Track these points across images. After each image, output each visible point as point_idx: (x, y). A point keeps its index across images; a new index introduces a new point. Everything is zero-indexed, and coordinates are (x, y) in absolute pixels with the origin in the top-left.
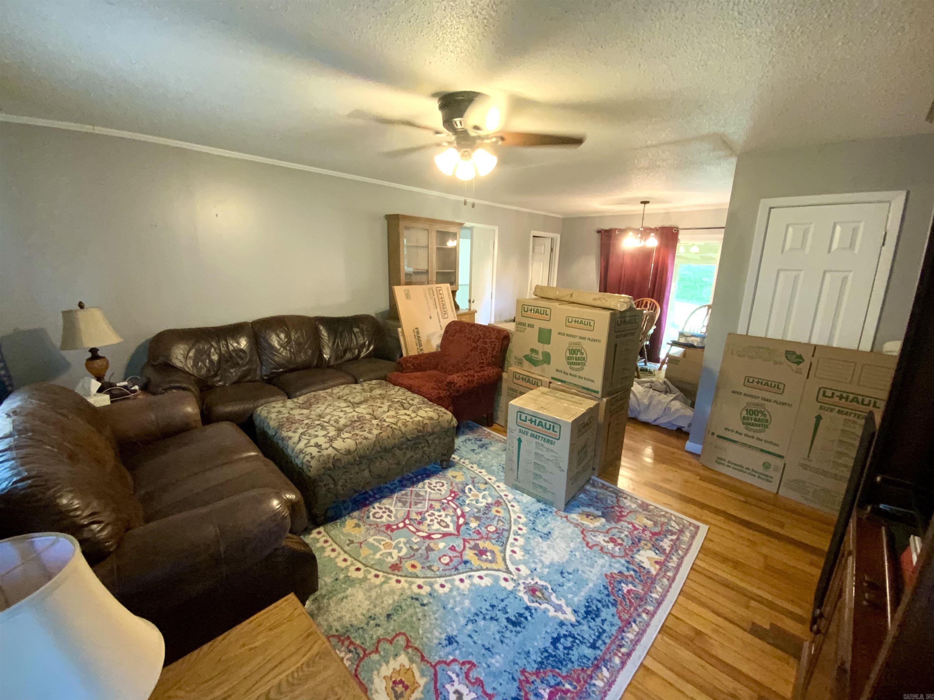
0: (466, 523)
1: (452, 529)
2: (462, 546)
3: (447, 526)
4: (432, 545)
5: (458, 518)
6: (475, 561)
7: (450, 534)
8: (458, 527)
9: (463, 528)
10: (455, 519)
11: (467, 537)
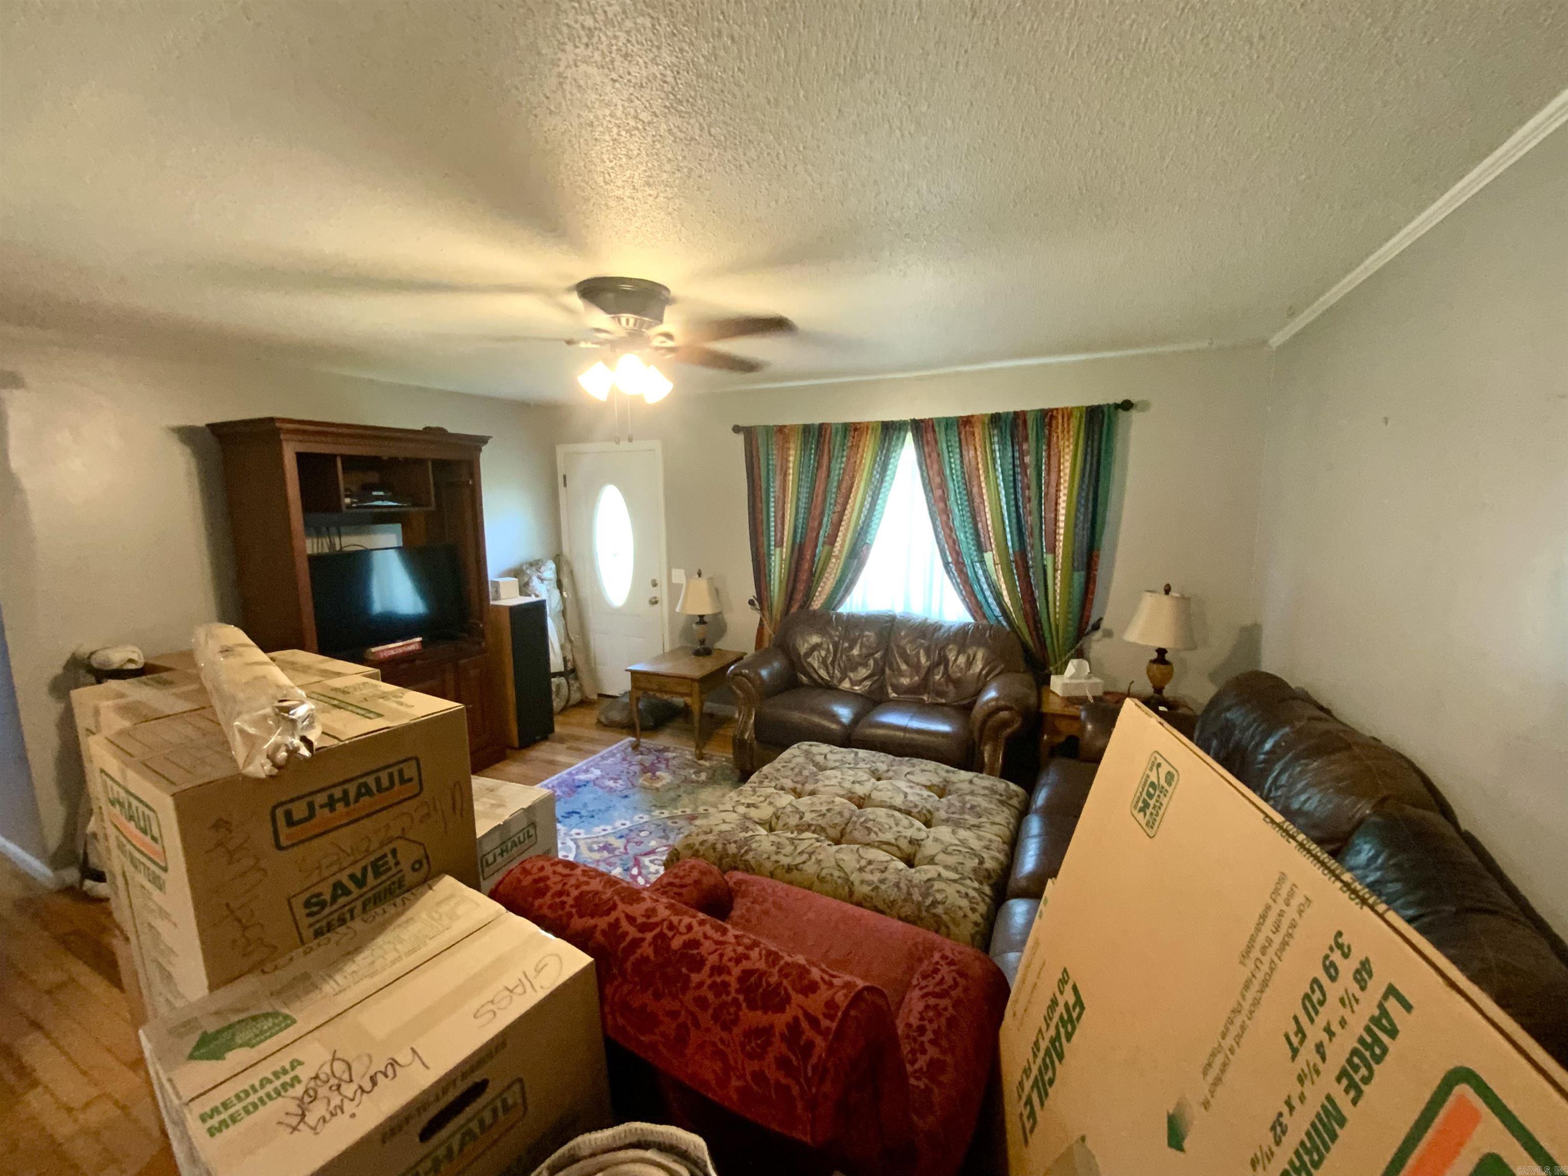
0: (627, 870)
1: (646, 860)
2: (628, 848)
3: (652, 862)
4: (664, 841)
5: (640, 874)
6: (612, 840)
7: (647, 854)
8: (637, 863)
9: (631, 864)
10: (644, 871)
11: (625, 857)
